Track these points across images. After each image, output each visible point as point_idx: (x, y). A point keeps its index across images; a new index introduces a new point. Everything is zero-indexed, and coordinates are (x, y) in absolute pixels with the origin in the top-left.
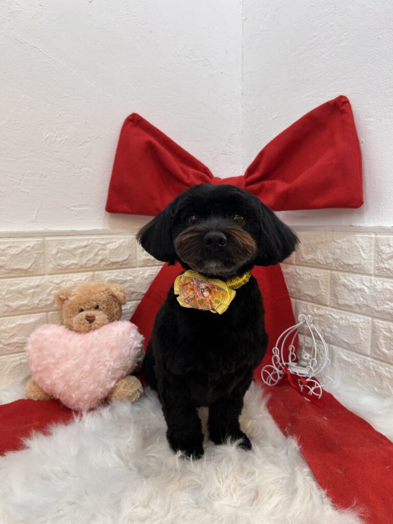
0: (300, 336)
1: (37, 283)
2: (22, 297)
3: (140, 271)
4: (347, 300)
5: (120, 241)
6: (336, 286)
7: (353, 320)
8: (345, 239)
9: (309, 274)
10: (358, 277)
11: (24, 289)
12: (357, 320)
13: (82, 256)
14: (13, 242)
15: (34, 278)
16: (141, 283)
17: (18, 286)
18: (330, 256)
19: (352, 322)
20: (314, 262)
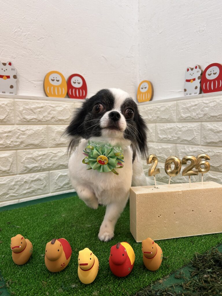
1: (9, 130)
4: (213, 139)
5: (64, 106)
6: (205, 131)
7: (217, 151)
9: (186, 126)
10: (221, 124)
12: (220, 151)
13: (39, 114)
15: (7, 126)
18: (201, 113)
19: (217, 153)
20: (190, 118)
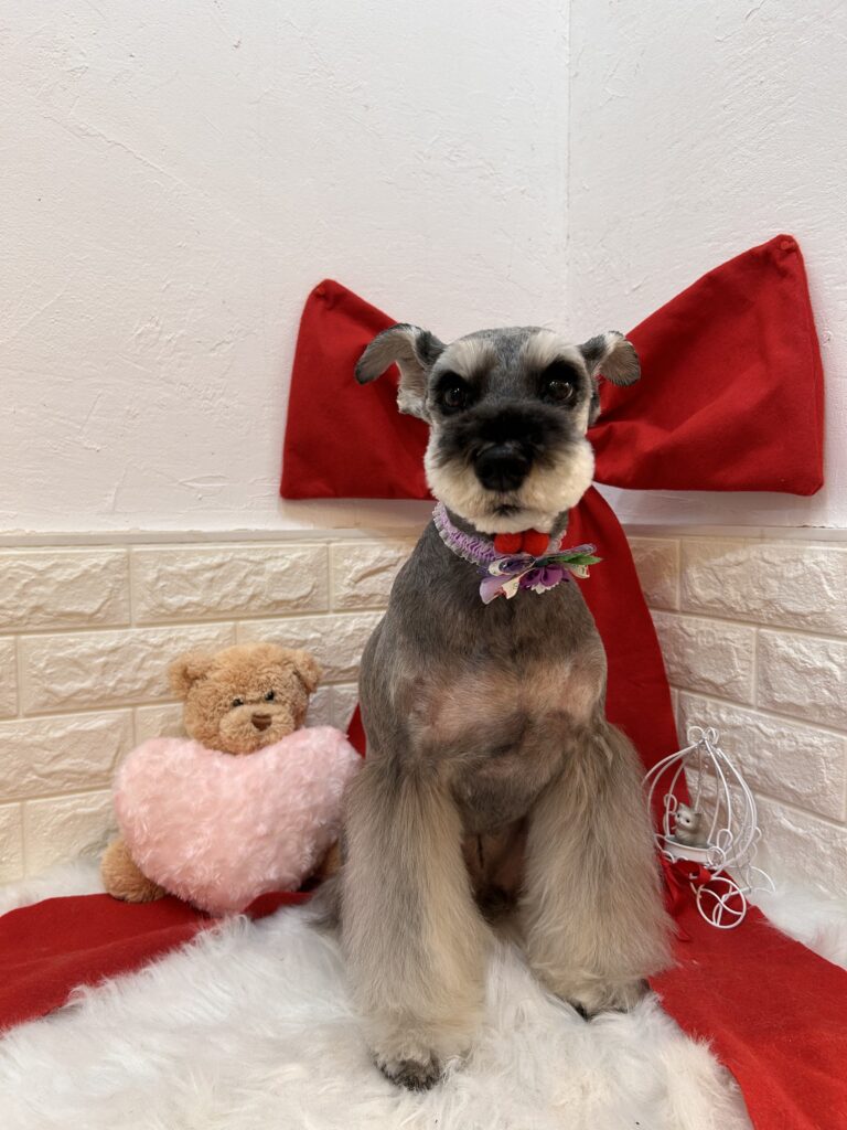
0: (688, 771)
1: (112, 644)
2: (81, 673)
3: (336, 619)
4: (794, 693)
5: (294, 556)
6: (769, 662)
7: (808, 740)
8: (789, 557)
9: (713, 634)
10: (818, 643)
11: (83, 656)
12: (816, 741)
13: (210, 587)
14: (64, 556)
15: (107, 632)
16: (339, 648)
17: (72, 650)
18: (757, 593)
19: (806, 745)
20: (721, 606)
